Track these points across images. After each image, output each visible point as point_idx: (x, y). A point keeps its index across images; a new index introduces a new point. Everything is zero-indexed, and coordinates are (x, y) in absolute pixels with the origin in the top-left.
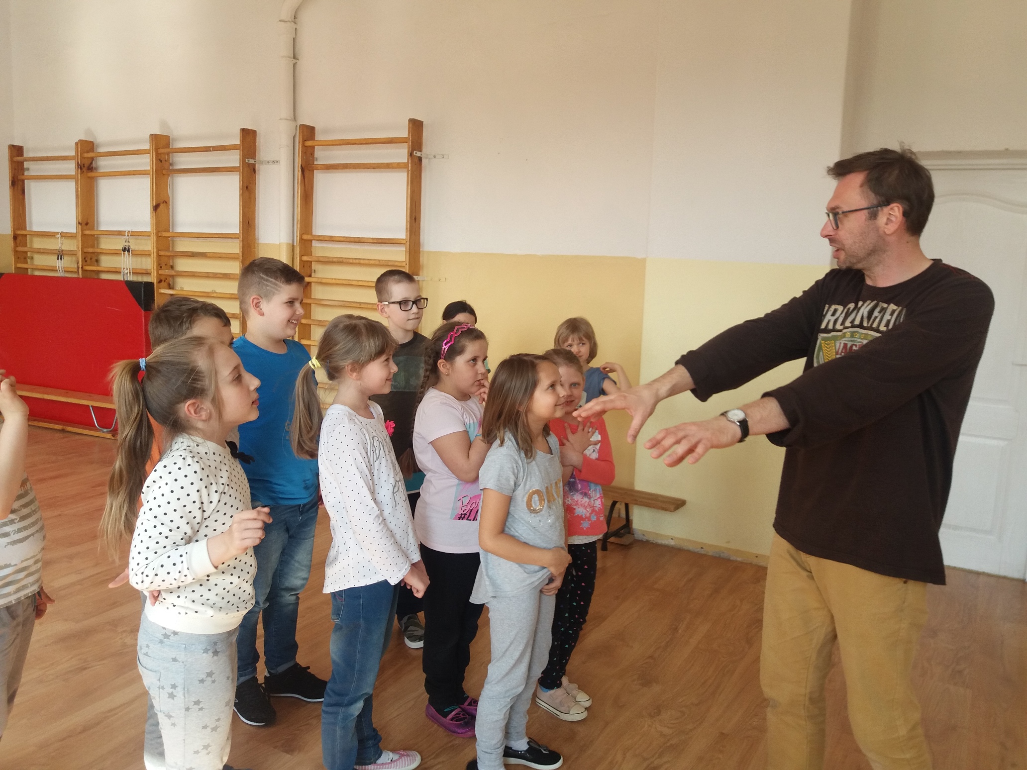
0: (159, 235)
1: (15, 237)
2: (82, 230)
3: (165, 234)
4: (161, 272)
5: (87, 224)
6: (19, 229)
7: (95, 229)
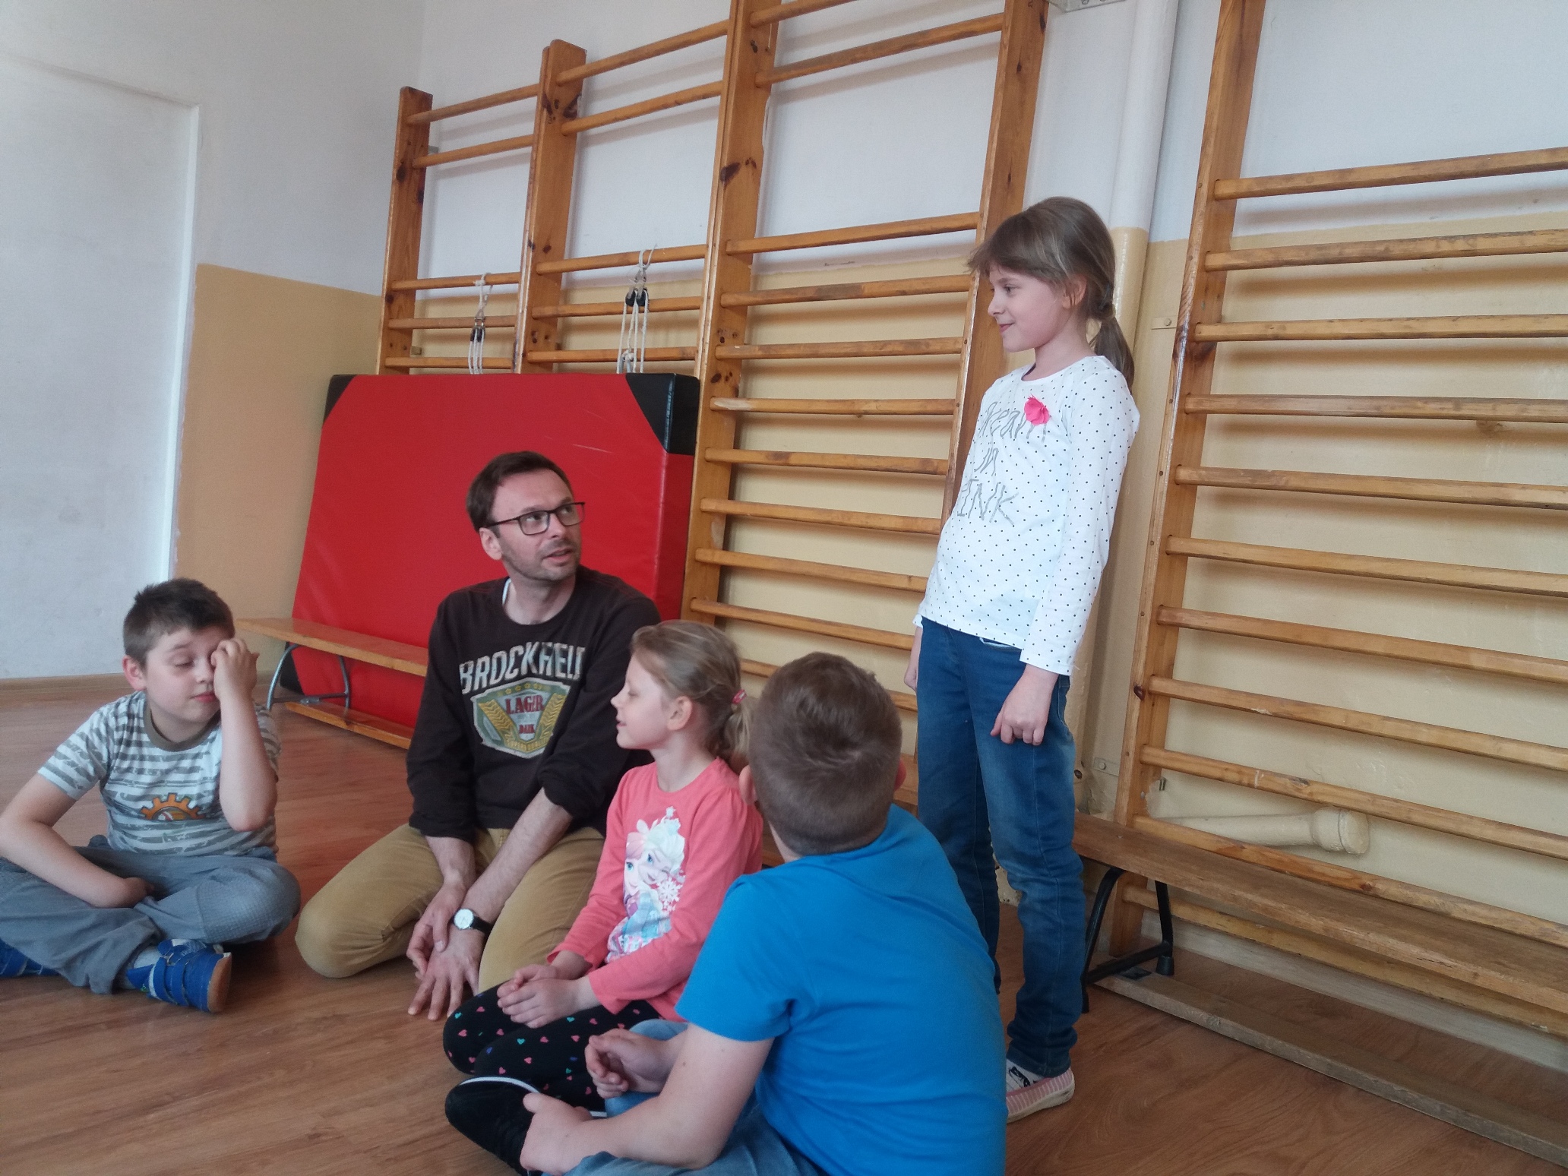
0: (729, 249)
1: (390, 297)
2: (535, 263)
3: (743, 246)
4: (723, 352)
5: (547, 249)
6: (400, 279)
7: (566, 257)
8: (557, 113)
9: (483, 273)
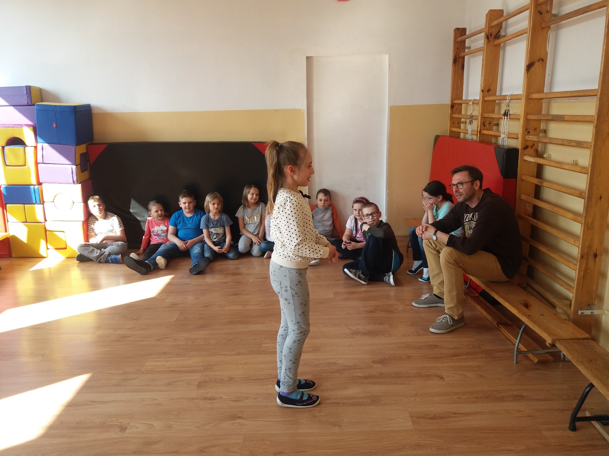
0: (529, 97)
1: (452, 106)
2: (483, 97)
3: (536, 96)
4: (527, 138)
5: (489, 90)
6: (456, 99)
7: (497, 95)
8: (491, 39)
9: (472, 99)
